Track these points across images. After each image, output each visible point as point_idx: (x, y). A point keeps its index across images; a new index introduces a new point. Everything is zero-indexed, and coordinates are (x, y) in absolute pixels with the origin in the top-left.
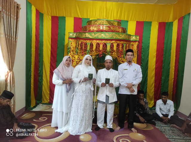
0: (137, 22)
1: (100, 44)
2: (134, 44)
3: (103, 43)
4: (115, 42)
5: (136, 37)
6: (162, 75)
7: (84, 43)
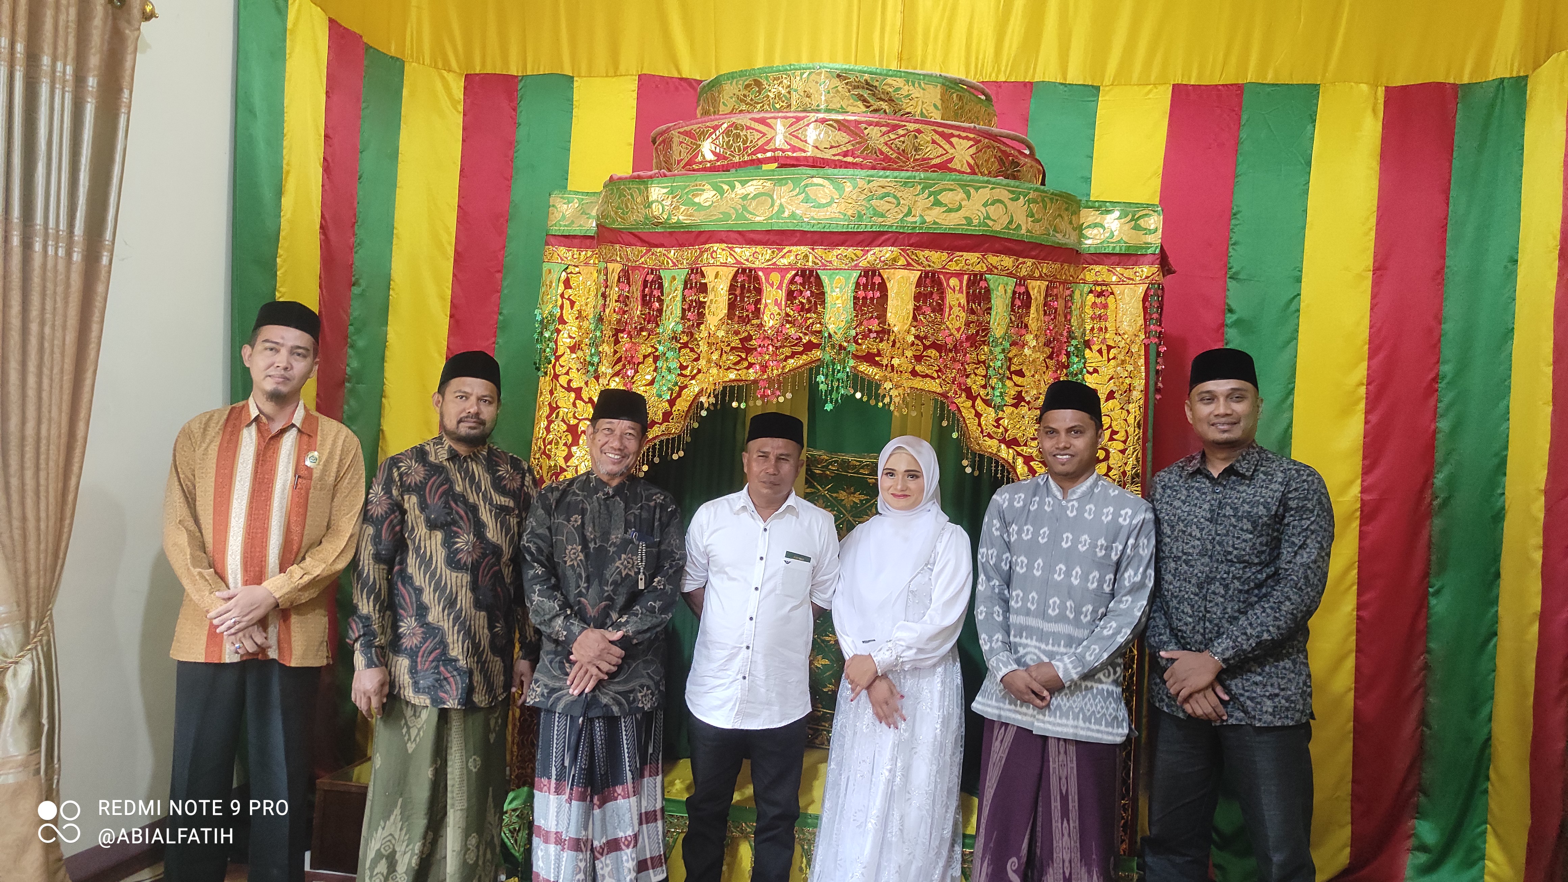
0: (1179, 92)
1: (767, 280)
2: (1114, 278)
3: (792, 269)
4: (902, 262)
5: (1130, 216)
6: (1426, 575)
7: (644, 268)
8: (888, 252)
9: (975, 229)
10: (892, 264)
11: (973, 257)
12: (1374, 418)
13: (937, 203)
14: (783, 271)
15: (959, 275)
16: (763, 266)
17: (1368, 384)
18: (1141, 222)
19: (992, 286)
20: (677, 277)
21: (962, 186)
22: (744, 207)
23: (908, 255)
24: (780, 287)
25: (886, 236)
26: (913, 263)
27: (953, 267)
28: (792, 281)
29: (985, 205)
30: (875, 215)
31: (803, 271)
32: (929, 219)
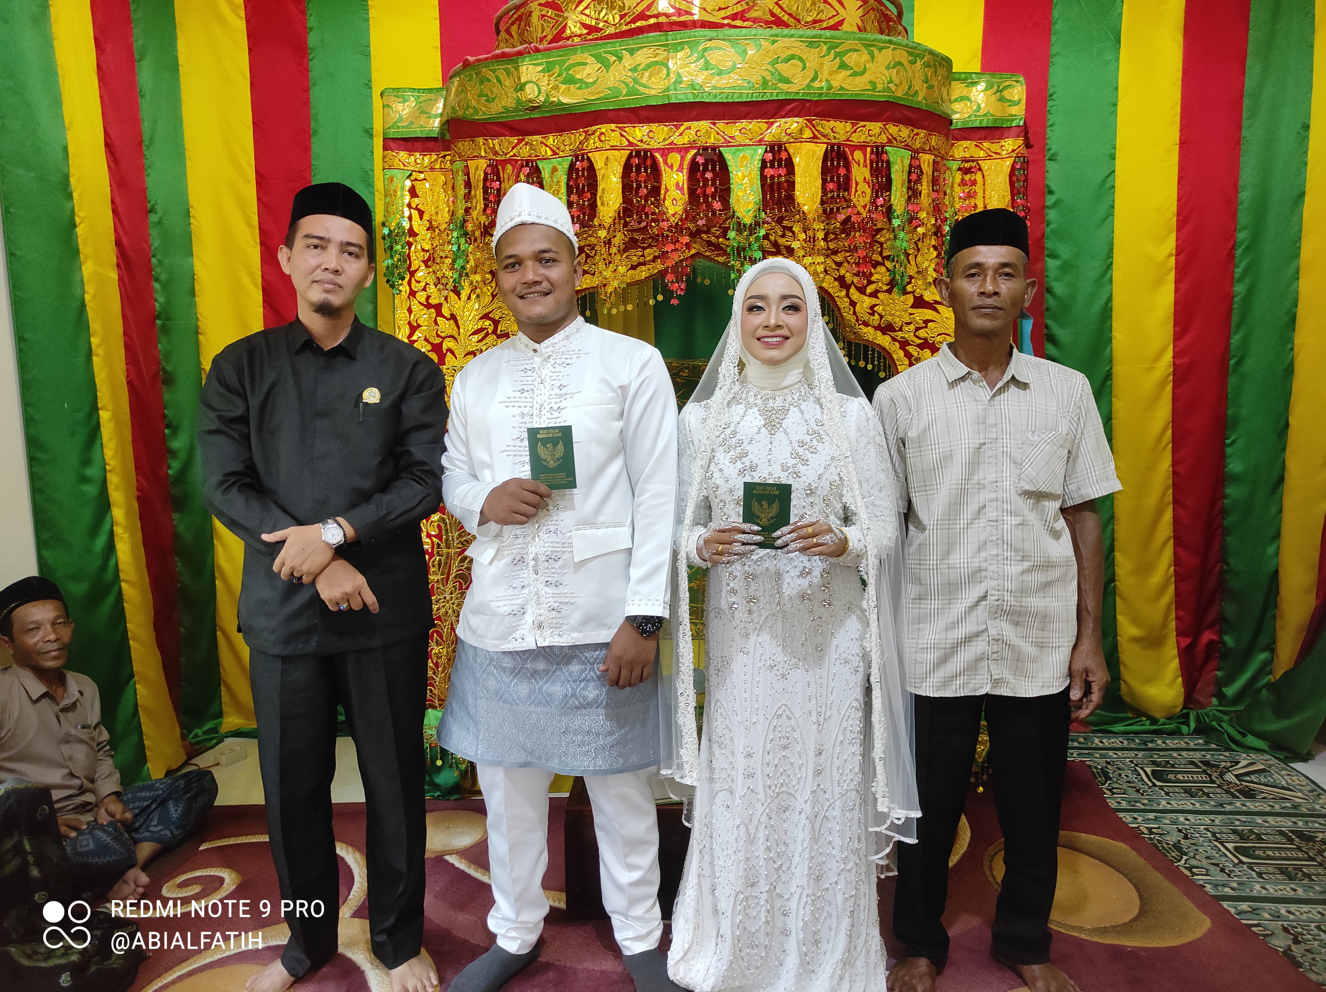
1: (666, 163)
2: (982, 154)
3: (692, 148)
4: (807, 134)
5: (995, 88)
7: (517, 161)
8: (794, 124)
9: (879, 95)
10: (797, 138)
11: (875, 127)
12: (1184, 286)
13: (843, 66)
14: (683, 150)
15: (862, 147)
16: (659, 146)
17: (1177, 255)
18: (1005, 93)
19: (891, 160)
20: (559, 167)
22: (636, 80)
23: (814, 126)
24: (680, 169)
25: (792, 106)
26: (819, 136)
27: (858, 138)
28: (693, 162)
29: (888, 68)
30: (780, 81)
31: (705, 149)
32: (835, 84)
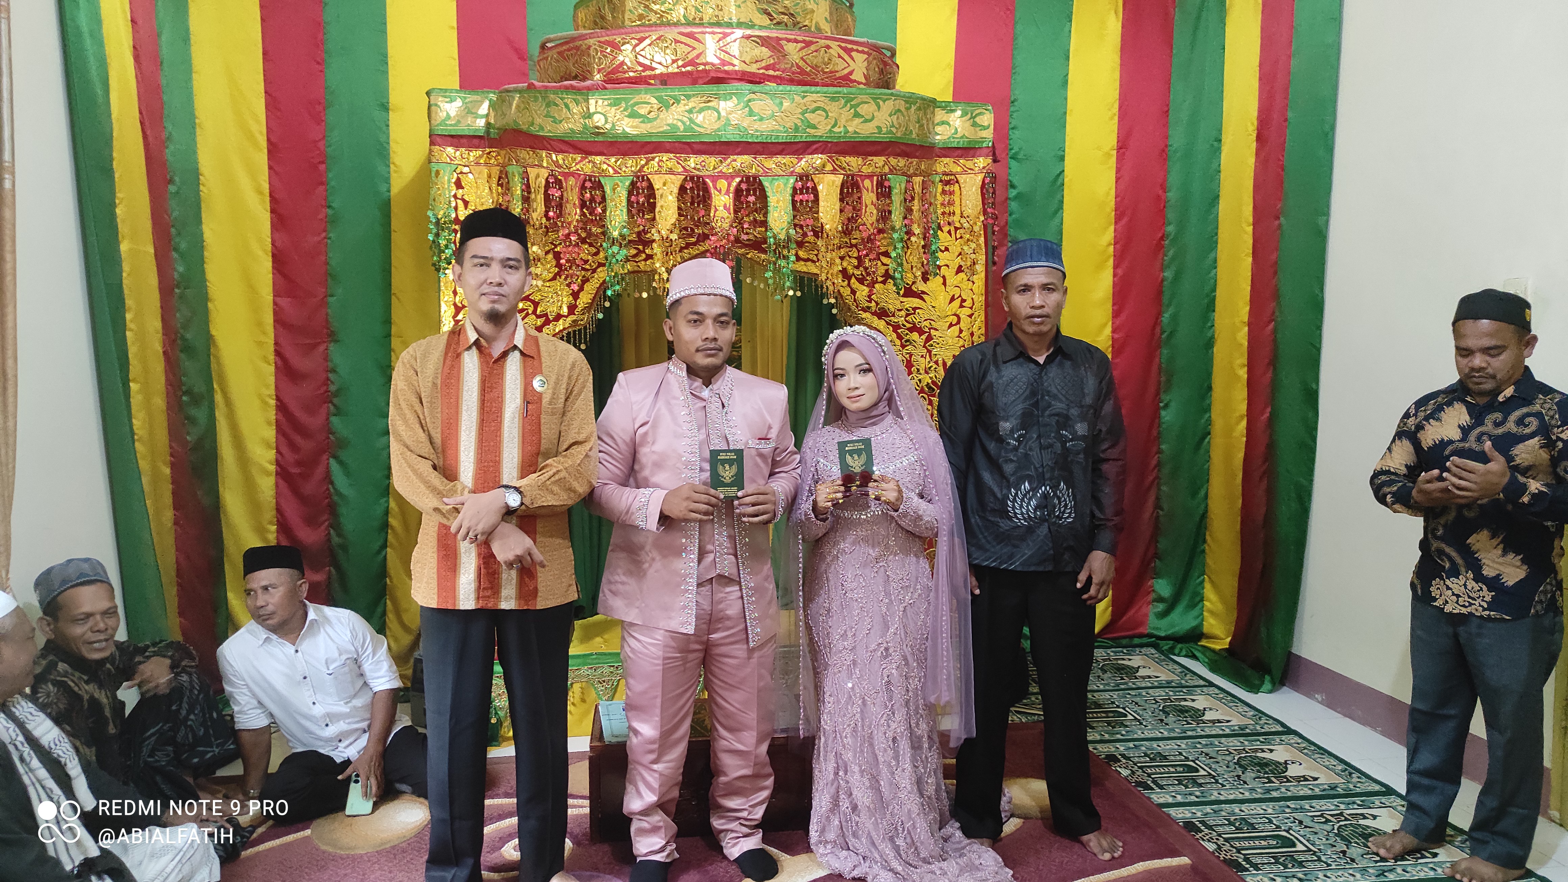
1: (716, 188)
2: (959, 169)
3: (738, 176)
4: (829, 167)
5: (969, 115)
6: (1158, 393)
7: (580, 175)
8: (818, 159)
9: (884, 137)
10: (821, 170)
11: (880, 160)
12: (1121, 271)
13: (857, 115)
14: (729, 178)
15: (870, 177)
16: (709, 173)
17: (1115, 244)
18: (977, 119)
19: (892, 185)
20: (620, 184)
21: (874, 99)
22: (690, 119)
23: (834, 161)
24: (727, 193)
25: (817, 146)
26: (838, 169)
27: (867, 170)
28: (738, 188)
29: (890, 115)
30: (808, 127)
31: (748, 177)
32: (850, 129)
